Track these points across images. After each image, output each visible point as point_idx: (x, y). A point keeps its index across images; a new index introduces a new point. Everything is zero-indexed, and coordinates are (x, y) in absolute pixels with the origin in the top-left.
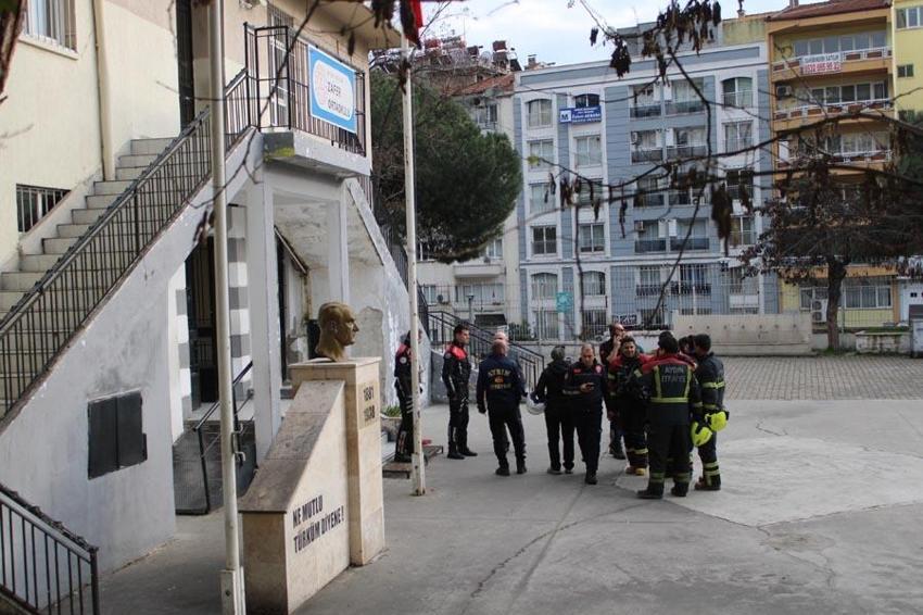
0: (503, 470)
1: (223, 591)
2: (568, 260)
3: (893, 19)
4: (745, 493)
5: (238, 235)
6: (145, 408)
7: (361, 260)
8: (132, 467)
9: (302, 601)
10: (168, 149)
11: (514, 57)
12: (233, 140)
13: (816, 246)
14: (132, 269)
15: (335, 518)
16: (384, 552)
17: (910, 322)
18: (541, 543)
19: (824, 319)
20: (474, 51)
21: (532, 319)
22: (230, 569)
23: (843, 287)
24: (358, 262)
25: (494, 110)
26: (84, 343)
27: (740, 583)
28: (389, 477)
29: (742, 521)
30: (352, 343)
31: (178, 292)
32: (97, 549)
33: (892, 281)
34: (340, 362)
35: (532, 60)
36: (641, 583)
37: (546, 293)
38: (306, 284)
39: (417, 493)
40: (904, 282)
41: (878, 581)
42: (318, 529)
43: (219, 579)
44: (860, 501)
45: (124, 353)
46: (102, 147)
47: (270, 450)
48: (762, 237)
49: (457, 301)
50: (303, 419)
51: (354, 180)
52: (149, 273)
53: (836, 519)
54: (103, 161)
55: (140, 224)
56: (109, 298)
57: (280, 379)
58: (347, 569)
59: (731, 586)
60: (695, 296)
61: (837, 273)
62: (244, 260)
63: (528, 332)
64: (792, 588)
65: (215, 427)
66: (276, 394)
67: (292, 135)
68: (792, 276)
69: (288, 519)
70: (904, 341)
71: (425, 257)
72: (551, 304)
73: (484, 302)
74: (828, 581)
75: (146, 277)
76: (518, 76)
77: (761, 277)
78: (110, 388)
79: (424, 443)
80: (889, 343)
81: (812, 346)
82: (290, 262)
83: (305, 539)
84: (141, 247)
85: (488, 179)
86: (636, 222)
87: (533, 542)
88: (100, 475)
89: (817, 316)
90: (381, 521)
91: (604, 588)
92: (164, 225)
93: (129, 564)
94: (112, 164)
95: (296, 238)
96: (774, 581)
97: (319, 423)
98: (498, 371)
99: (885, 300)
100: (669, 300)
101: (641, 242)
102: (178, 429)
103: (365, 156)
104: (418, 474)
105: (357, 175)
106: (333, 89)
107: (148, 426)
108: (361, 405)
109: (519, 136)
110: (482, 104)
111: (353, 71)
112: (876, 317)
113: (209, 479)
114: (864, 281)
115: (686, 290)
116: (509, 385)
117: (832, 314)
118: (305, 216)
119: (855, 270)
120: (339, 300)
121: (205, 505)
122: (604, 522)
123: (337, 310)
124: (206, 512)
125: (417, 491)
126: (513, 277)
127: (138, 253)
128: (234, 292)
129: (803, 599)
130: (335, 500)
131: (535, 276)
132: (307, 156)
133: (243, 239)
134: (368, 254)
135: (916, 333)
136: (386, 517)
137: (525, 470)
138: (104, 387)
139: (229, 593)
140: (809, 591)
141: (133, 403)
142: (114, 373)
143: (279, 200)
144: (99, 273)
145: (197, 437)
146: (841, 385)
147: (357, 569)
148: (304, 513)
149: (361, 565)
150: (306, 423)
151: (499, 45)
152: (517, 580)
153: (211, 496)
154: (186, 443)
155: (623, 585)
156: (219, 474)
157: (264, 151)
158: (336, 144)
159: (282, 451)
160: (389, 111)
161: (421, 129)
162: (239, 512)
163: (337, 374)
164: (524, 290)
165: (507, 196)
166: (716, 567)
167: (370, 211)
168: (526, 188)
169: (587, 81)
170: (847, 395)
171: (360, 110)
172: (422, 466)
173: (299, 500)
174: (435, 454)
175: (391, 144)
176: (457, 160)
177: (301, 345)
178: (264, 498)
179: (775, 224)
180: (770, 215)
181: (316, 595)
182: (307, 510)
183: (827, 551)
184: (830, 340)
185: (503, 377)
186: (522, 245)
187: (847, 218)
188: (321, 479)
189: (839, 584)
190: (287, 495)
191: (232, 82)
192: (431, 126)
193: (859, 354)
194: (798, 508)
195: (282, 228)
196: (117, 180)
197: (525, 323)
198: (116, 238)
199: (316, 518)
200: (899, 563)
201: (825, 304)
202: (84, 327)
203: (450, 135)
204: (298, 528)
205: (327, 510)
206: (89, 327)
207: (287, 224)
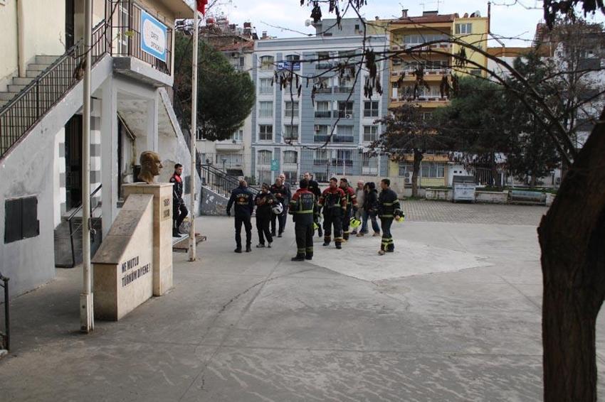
0: (238, 250)
1: (81, 306)
2: (278, 144)
3: (454, 28)
4: (365, 265)
5: (96, 115)
6: (39, 206)
7: (165, 134)
8: (30, 239)
9: (126, 313)
10: (57, 61)
11: (255, 32)
12: (97, 59)
13: (408, 143)
14: (34, 127)
15: (145, 269)
16: (172, 289)
17: (453, 184)
18: (258, 287)
19: (410, 182)
20: (233, 27)
21: (257, 175)
22: (85, 293)
23: (421, 166)
24: (164, 135)
25: (242, 60)
26: (4, 166)
27: (361, 308)
28: (175, 251)
29: (364, 278)
30: (158, 174)
31: (60, 144)
32: (9, 279)
33: (446, 164)
34: (151, 184)
35: (264, 35)
36: (310, 308)
37: (265, 161)
38: (133, 145)
39: (191, 260)
40: (451, 165)
41: (431, 308)
42: (135, 274)
43: (80, 299)
44: (425, 270)
45: (28, 174)
46: (18, 57)
47: (110, 231)
48: (381, 136)
49: (217, 162)
50: (129, 214)
51: (163, 89)
52: (44, 130)
53: (413, 279)
54: (18, 66)
55: (40, 103)
56: (20, 142)
57: (117, 197)
58: (151, 298)
59: (356, 311)
60: (344, 167)
61: (418, 157)
62: (99, 129)
63: (255, 181)
64: (388, 311)
65: (79, 220)
66: (114, 205)
67: (130, 59)
68: (395, 157)
69: (119, 268)
70: (450, 194)
71: (200, 138)
72: (267, 167)
73: (232, 164)
74: (406, 308)
75: (42, 132)
76: (256, 42)
77: (379, 157)
78: (19, 193)
79: (196, 235)
80: (442, 195)
81: (403, 195)
82: (125, 133)
83: (128, 279)
84: (40, 114)
85: (237, 96)
86: (315, 125)
87: (254, 286)
88: (12, 241)
89: (407, 180)
90: (171, 273)
91: (291, 310)
92: (54, 104)
93: (27, 292)
94: (24, 68)
95: (129, 120)
96: (379, 308)
97: (138, 217)
98: (243, 195)
99: (441, 174)
100: (331, 168)
101: (318, 137)
102: (57, 221)
103: (170, 75)
104: (192, 250)
105: (165, 86)
106: (154, 36)
107: (40, 216)
108: (162, 208)
109: (255, 75)
110: (236, 56)
111: (166, 27)
112: (437, 182)
113: (74, 248)
114: (432, 163)
115: (340, 163)
116: (248, 203)
117: (414, 179)
118: (135, 107)
119: (427, 157)
120: (152, 150)
121: (72, 262)
122: (292, 277)
123: (151, 155)
124: (73, 266)
125: (191, 259)
126: (248, 151)
127: (38, 118)
128: (93, 147)
129: (393, 316)
130: (146, 260)
131: (260, 151)
132: (138, 72)
133: (99, 118)
134: (170, 131)
135: (456, 190)
136: (173, 272)
137: (251, 250)
138: (15, 191)
139: (84, 307)
140: (396, 313)
141: (33, 202)
142: (22, 185)
143: (120, 96)
144: (14, 128)
145: (68, 225)
146: (417, 214)
147: (157, 298)
148: (129, 265)
149: (159, 296)
150: (131, 216)
151: (247, 25)
152: (245, 305)
153: (75, 257)
154: (62, 229)
155: (300, 309)
156: (81, 246)
157: (113, 67)
158: (154, 67)
159: (117, 231)
160: (185, 54)
161: (202, 65)
162: (91, 263)
163: (149, 190)
164: (253, 159)
165: (247, 106)
166: (350, 301)
167: (171, 107)
168: (258, 103)
169: (293, 48)
170: (420, 219)
171: (169, 49)
172: (194, 245)
173: (125, 258)
174: (202, 241)
175: (184, 72)
176: (220, 85)
177: (129, 179)
178: (105, 256)
179: (389, 129)
180: (386, 124)
181: (134, 310)
182: (130, 264)
183: (407, 294)
184: (413, 192)
185: (244, 198)
186: (254, 135)
187: (426, 129)
188: (138, 247)
189: (411, 310)
190: (119, 255)
191: (97, 26)
192: (207, 64)
193: (427, 200)
194: (393, 273)
195: (121, 113)
196: (27, 77)
197: (253, 177)
198: (25, 109)
199: (135, 269)
200: (442, 300)
201: (411, 174)
202: (4, 157)
203: (218, 69)
204: (124, 274)
205: (141, 265)
206: (8, 157)
207: (125, 111)
